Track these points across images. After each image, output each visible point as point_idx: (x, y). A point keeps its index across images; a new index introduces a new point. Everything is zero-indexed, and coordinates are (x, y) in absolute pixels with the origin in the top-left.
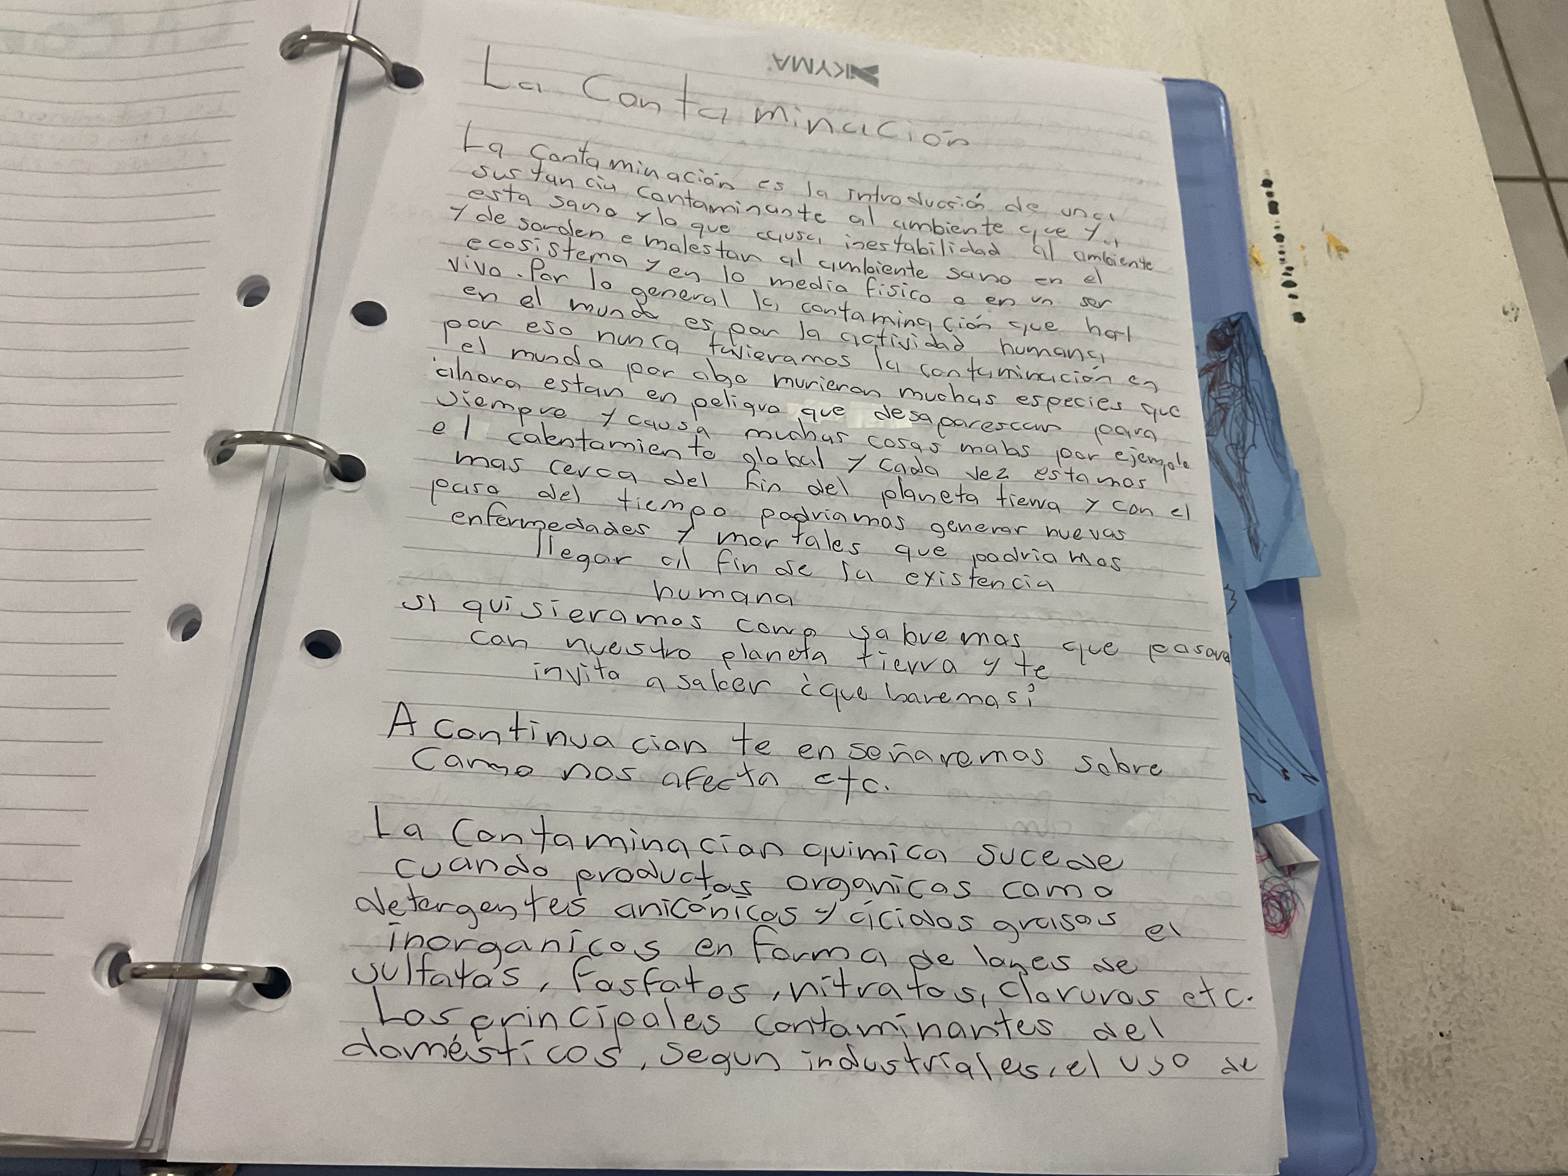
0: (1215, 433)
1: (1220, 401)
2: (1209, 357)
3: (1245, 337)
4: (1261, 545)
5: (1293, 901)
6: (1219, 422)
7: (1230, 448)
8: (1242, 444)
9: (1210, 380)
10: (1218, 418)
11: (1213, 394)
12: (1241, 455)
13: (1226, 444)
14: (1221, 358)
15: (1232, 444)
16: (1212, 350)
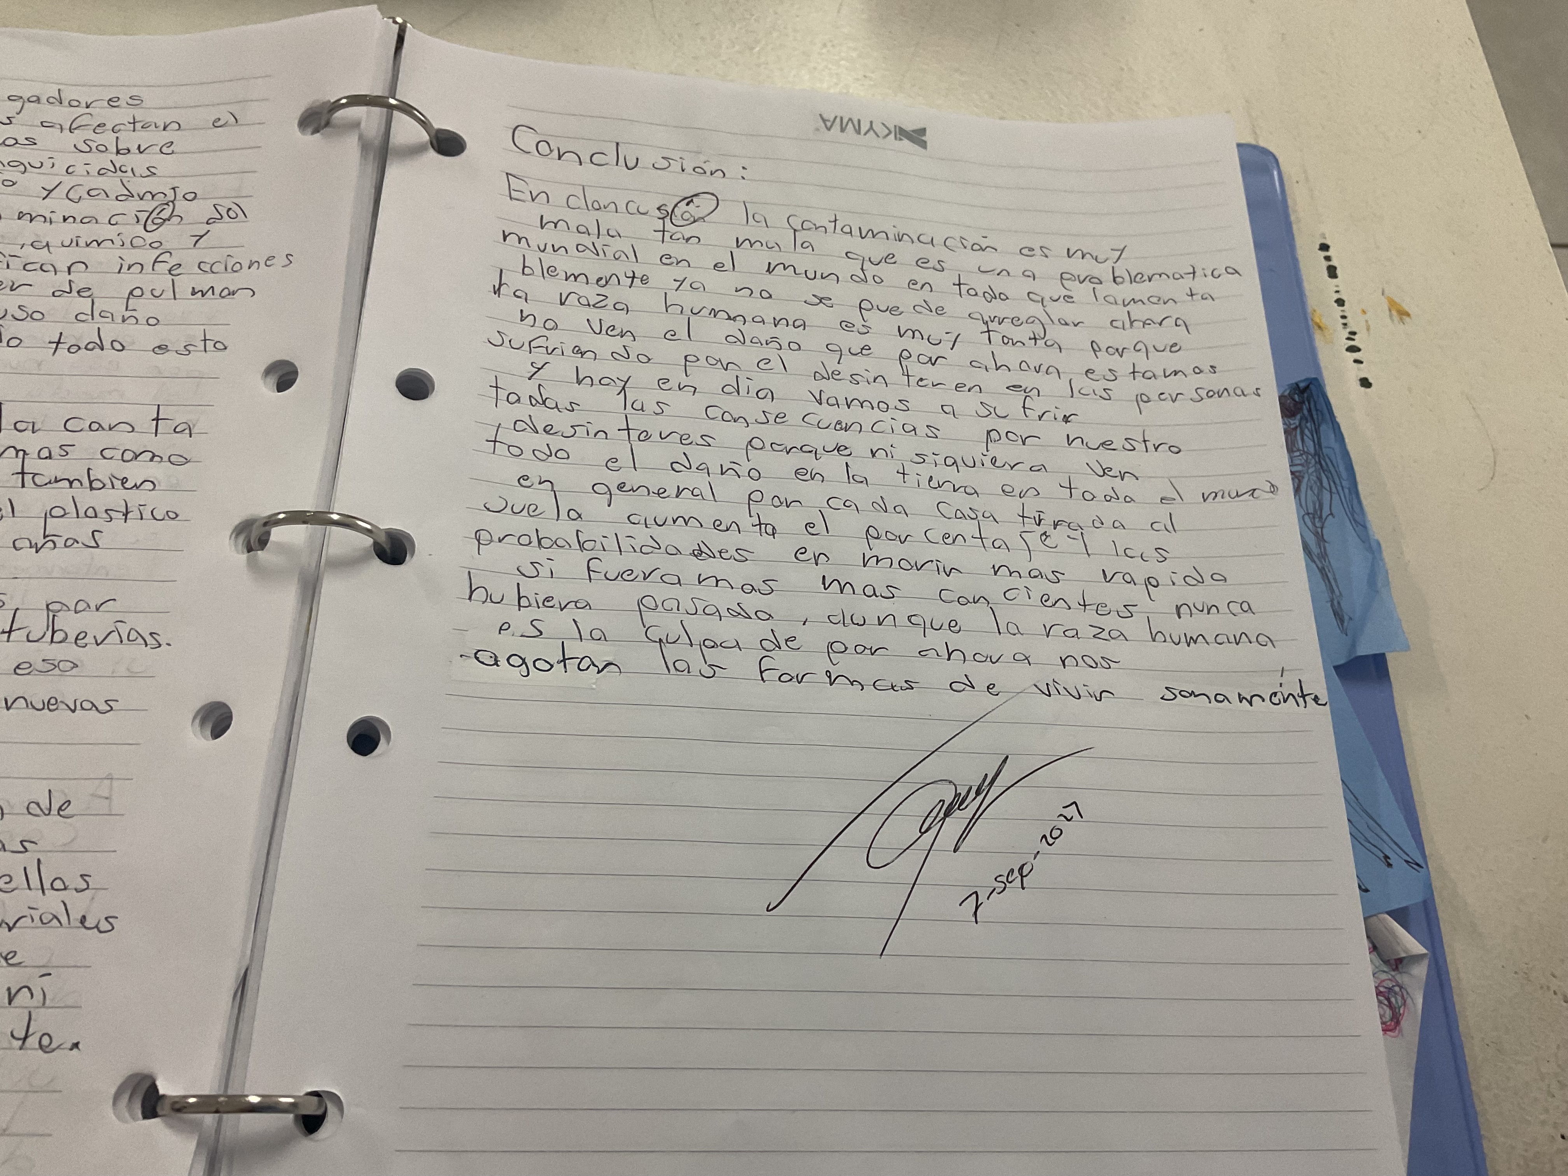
3: (1315, 402)
4: (1346, 618)
5: (1403, 997)
14: (1290, 424)
16: (1287, 416)
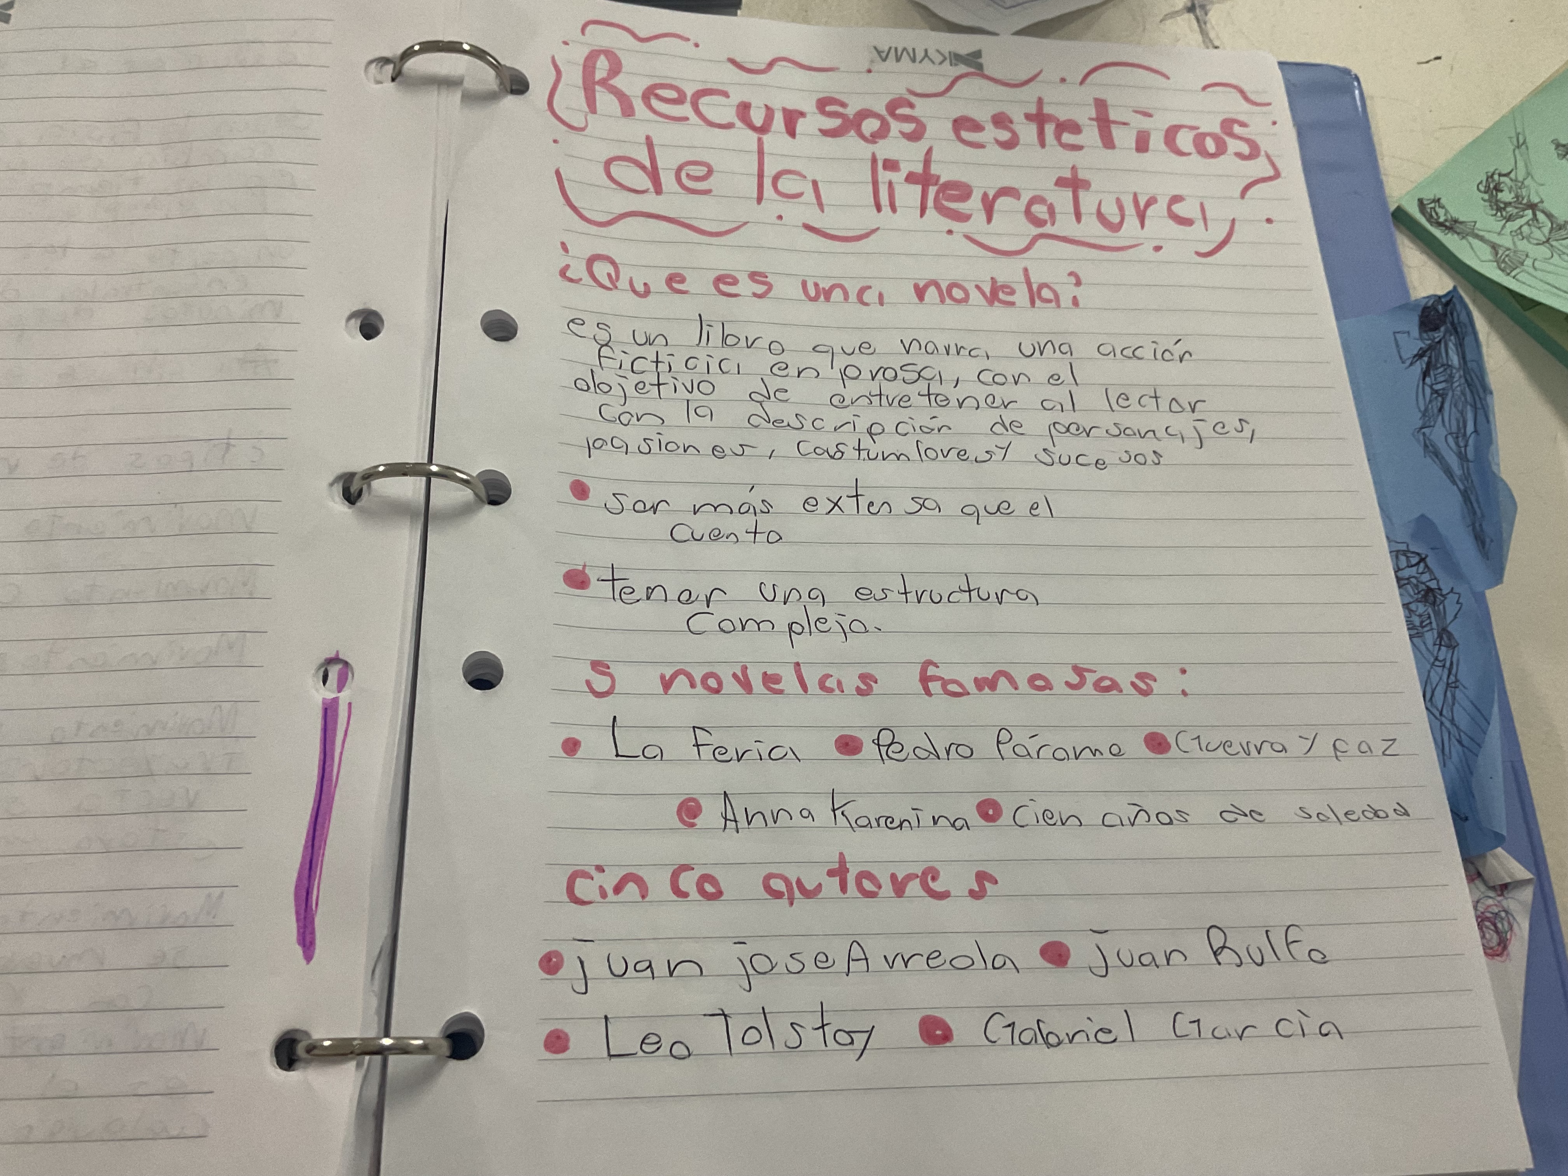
0: (1432, 423)
1: (1436, 387)
2: (1421, 339)
3: (1458, 316)
4: (1488, 540)
6: (1436, 411)
7: (1449, 437)
8: (1462, 431)
9: (1424, 366)
10: (1435, 407)
11: (1428, 380)
12: (1462, 444)
13: (1446, 433)
14: (1435, 338)
15: (1451, 434)
16: (1426, 332)
